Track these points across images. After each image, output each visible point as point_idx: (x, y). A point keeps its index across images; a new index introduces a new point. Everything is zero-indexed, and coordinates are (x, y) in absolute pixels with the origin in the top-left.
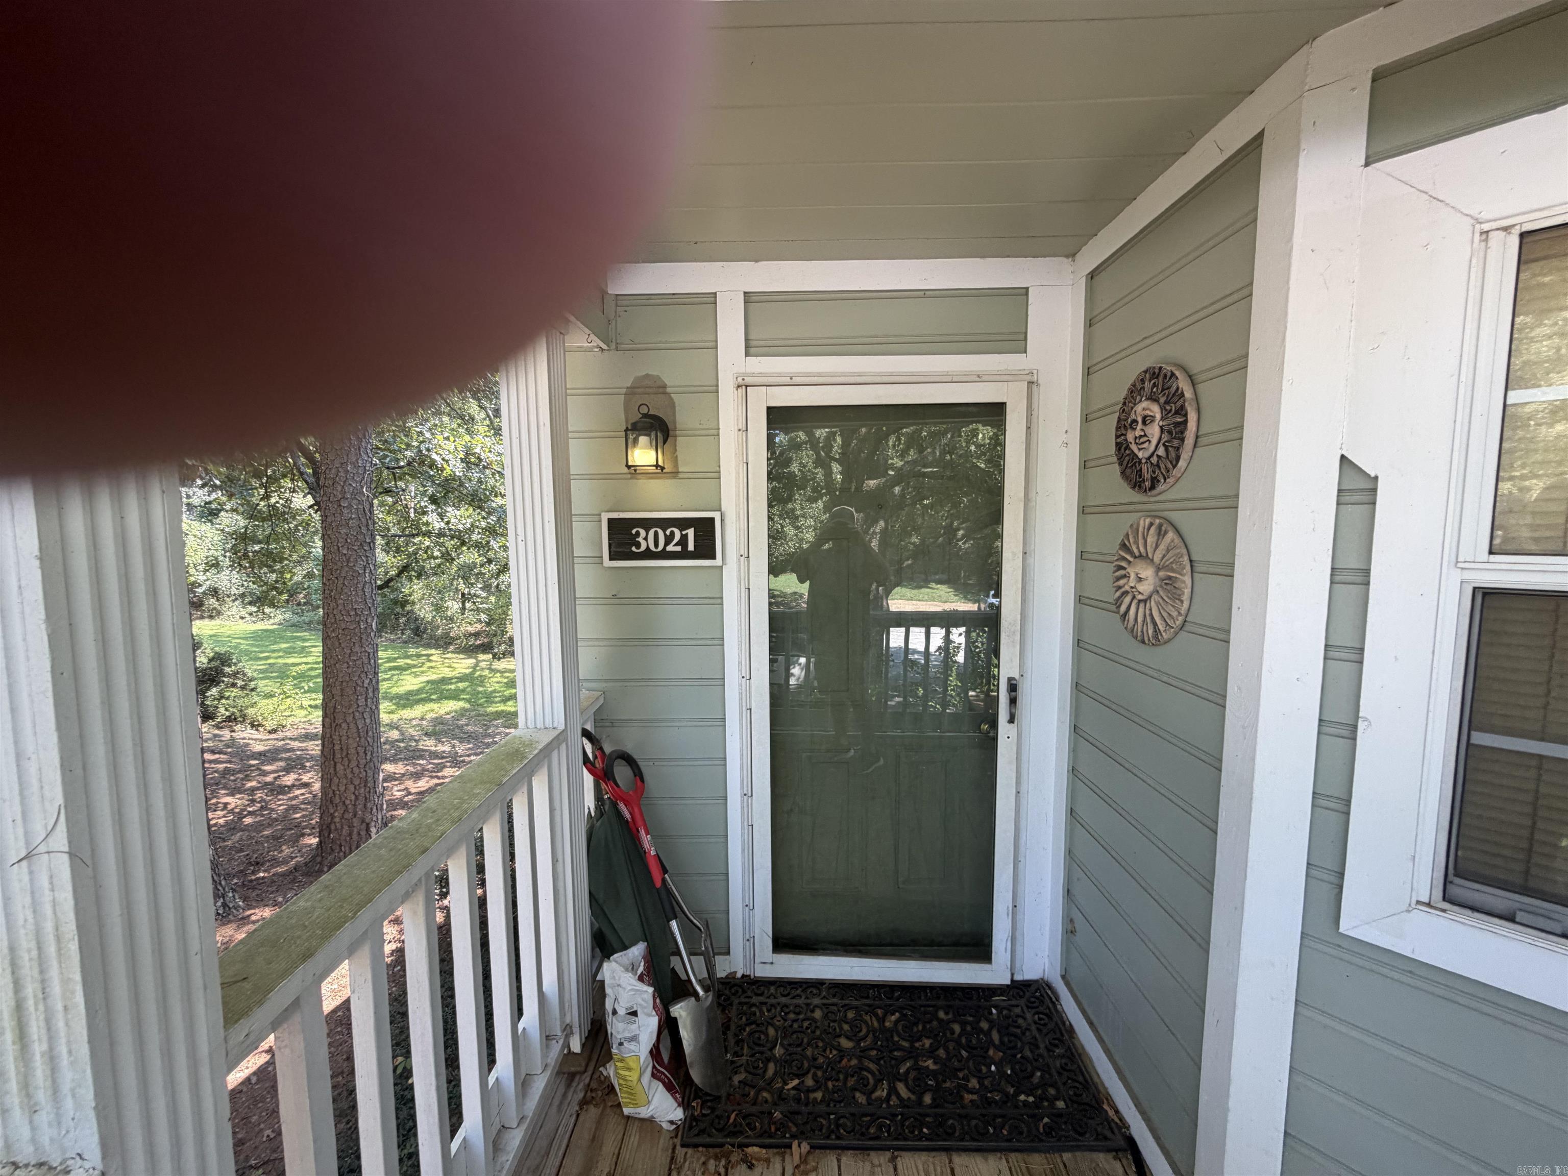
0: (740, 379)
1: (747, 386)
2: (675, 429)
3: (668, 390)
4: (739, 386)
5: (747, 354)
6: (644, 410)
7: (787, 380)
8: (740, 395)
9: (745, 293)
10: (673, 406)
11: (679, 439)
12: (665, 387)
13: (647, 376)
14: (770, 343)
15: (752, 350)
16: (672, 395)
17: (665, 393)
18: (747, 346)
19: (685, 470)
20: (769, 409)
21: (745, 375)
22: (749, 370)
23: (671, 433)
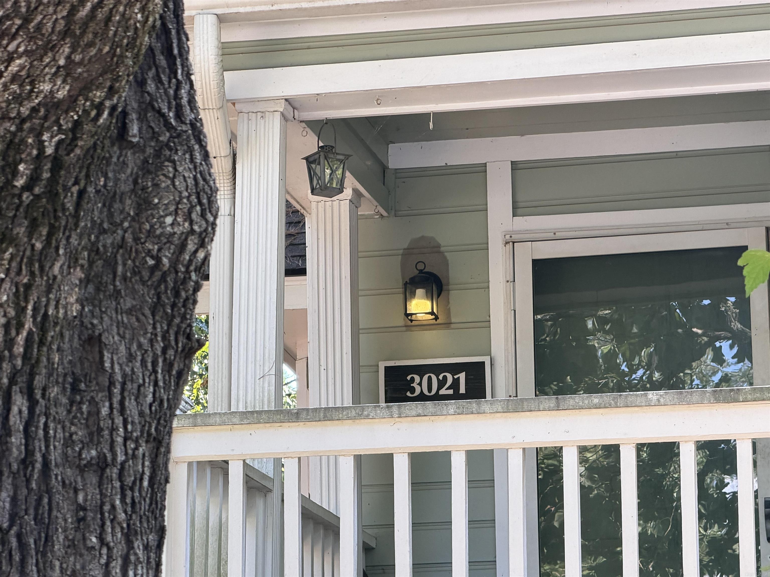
0: (508, 237)
1: (514, 243)
2: (448, 284)
3: (442, 249)
4: (506, 243)
5: (515, 215)
6: (421, 267)
7: (551, 235)
8: (508, 250)
9: (512, 162)
10: (446, 263)
11: (452, 292)
12: (439, 246)
13: (423, 238)
14: (534, 204)
15: (519, 211)
16: (446, 254)
17: (439, 252)
18: (515, 207)
19: (458, 321)
20: (535, 262)
21: (511, 233)
22: (516, 228)
23: (444, 287)
